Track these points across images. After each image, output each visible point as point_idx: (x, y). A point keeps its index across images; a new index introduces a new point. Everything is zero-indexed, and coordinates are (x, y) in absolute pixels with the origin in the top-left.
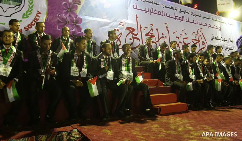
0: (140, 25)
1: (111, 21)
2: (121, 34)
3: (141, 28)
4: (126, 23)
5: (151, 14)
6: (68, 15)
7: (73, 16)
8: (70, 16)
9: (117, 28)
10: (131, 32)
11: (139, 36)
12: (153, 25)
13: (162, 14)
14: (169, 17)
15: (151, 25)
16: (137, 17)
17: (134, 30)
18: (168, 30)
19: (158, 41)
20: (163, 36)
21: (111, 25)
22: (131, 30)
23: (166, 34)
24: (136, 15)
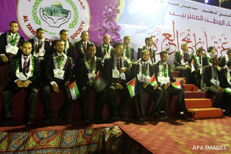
0: (177, 31)
1: (148, 28)
2: (157, 40)
3: (177, 33)
4: (162, 30)
5: (188, 19)
6: (108, 23)
7: (112, 24)
8: (110, 24)
9: (153, 34)
10: (167, 38)
11: (175, 42)
12: (189, 30)
13: (200, 19)
14: (208, 21)
15: (188, 30)
16: (174, 23)
17: (170, 36)
18: (206, 35)
19: (195, 46)
20: (200, 41)
21: (148, 31)
22: (168, 36)
23: (203, 39)
24: (173, 21)
